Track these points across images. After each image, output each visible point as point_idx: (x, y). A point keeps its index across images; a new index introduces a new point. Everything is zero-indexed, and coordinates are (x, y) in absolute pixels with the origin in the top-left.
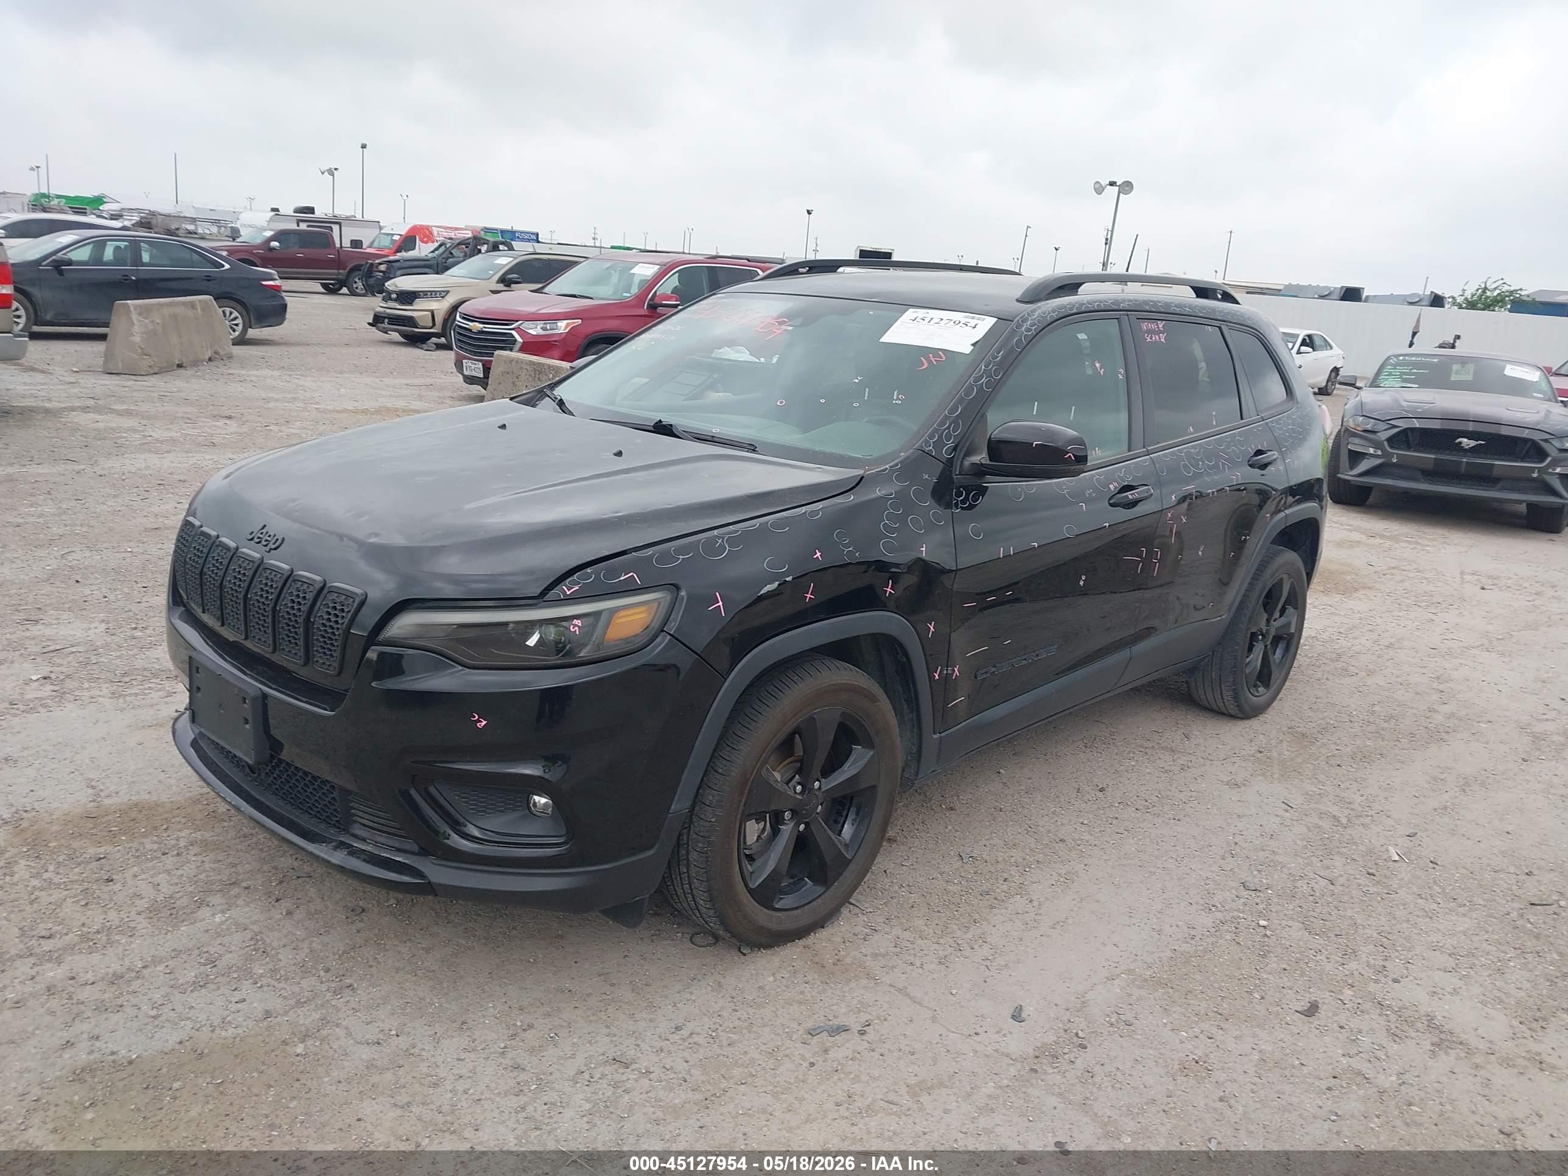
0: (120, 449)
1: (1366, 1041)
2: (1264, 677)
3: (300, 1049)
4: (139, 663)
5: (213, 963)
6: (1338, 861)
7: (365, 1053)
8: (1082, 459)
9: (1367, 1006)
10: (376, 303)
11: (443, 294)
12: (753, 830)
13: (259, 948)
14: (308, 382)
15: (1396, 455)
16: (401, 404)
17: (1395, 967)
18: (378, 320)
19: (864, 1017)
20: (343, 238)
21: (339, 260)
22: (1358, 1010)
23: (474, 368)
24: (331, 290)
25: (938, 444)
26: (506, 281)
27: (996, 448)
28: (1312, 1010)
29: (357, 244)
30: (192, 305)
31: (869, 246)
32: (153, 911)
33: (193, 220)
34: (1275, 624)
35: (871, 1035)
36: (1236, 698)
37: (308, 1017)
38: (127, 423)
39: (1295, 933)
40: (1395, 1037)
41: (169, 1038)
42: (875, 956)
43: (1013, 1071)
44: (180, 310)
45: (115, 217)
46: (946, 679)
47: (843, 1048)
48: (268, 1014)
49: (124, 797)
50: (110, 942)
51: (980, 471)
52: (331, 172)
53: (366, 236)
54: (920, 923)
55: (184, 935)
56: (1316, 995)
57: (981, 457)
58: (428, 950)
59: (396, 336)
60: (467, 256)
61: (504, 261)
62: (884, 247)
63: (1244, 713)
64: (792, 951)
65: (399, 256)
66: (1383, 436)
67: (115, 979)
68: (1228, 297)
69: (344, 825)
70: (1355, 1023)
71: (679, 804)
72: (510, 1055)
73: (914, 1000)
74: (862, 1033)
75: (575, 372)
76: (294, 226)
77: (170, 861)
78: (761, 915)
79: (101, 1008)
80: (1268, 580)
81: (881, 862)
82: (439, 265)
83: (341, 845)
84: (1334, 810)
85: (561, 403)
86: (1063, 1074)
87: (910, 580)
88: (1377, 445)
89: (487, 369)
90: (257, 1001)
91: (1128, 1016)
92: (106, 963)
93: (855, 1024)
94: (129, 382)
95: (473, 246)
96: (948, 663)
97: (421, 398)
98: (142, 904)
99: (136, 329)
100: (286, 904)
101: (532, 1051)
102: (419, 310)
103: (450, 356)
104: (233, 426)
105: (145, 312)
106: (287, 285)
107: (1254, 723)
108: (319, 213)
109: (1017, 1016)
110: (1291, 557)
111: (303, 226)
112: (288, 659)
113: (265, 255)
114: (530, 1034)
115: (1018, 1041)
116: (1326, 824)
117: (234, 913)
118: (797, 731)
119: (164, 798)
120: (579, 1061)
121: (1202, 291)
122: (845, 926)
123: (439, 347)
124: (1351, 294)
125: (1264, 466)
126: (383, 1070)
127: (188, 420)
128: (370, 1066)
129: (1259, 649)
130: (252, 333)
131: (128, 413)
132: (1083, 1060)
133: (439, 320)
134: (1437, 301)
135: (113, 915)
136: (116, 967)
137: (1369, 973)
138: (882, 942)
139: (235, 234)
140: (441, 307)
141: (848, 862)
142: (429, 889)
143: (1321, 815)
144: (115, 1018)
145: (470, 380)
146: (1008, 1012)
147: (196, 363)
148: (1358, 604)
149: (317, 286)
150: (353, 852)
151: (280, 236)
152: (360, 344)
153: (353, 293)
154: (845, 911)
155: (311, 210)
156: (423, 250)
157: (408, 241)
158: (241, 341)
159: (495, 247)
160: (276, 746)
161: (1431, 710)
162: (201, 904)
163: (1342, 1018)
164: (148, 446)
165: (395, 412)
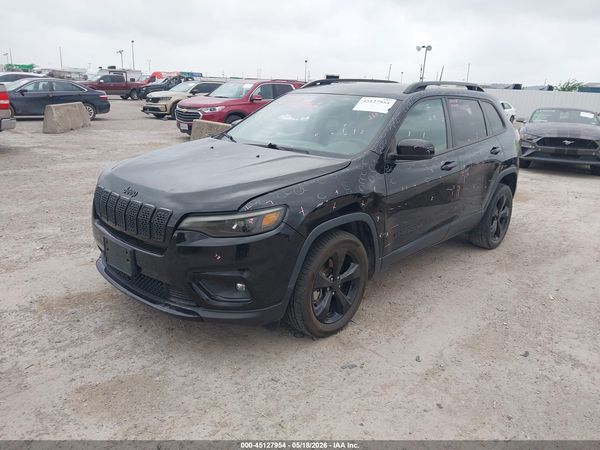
0: (54, 161)
1: (547, 365)
2: (497, 233)
3: (158, 379)
4: (76, 242)
5: (120, 349)
6: (531, 300)
7: (181, 380)
8: (432, 152)
9: (547, 352)
10: (144, 103)
11: (169, 98)
12: (316, 295)
13: (136, 344)
14: (120, 134)
15: (540, 148)
16: (158, 141)
17: (556, 338)
18: (145, 109)
19: (362, 362)
20: (128, 77)
21: (127, 87)
22: (543, 354)
23: (185, 126)
24: (125, 98)
25: (378, 148)
26: (193, 92)
27: (400, 149)
28: (526, 354)
29: (133, 80)
30: (75, 106)
31: (330, 74)
32: (96, 331)
33: (69, 73)
34: (502, 213)
35: (365, 368)
36: (488, 241)
37: (158, 368)
38: (55, 152)
39: (517, 327)
40: (558, 363)
41: (109, 376)
42: (363, 340)
43: (418, 380)
44: (70, 108)
45: (39, 72)
46: (384, 237)
47: (355, 373)
48: (144, 367)
49: (78, 291)
50: (82, 343)
51: (394, 158)
52: (120, 52)
53: (136, 77)
54: (377, 327)
55: (108, 340)
56: (527, 349)
57: (394, 152)
58: (198, 342)
59: (152, 115)
60: (177, 84)
61: (192, 85)
62: (336, 74)
63: (490, 247)
64: (332, 339)
65: (150, 84)
66: (535, 141)
67: (86, 356)
68: (480, 89)
69: (167, 297)
70: (542, 359)
71: (291, 286)
72: (234, 378)
73: (379, 355)
74: (361, 367)
75: (234, 126)
76: (108, 74)
77: (99, 313)
78: (321, 326)
79: (83, 366)
80: (498, 196)
81: (361, 306)
82: (166, 87)
83: (166, 305)
84: (528, 281)
85: (231, 138)
86: (437, 380)
87: (371, 200)
88: (533, 144)
89: (190, 127)
90: (139, 362)
91: (459, 359)
92: (82, 350)
93: (358, 364)
94: (53, 136)
95: (179, 79)
96: (385, 231)
97: (164, 139)
98: (92, 329)
99: (55, 115)
100: (144, 328)
101: (242, 377)
102: (160, 105)
103: (175, 122)
104: (95, 152)
105: (57, 109)
106: (109, 97)
107: (494, 251)
108: (117, 68)
109: (418, 360)
110: (506, 188)
111: (112, 74)
112: (143, 237)
113: (99, 86)
114: (241, 371)
115: (419, 368)
116: (525, 287)
117: (126, 331)
118: (331, 258)
119: (92, 291)
120: (259, 381)
121: (470, 88)
122: (349, 329)
123: (169, 119)
124: (517, 87)
125: (496, 153)
126: (189, 386)
127: (78, 150)
128: (184, 384)
129: (495, 222)
130: (97, 116)
131: (55, 148)
132: (444, 374)
133: (168, 108)
134: (550, 88)
135: (81, 333)
136: (86, 352)
137: (546, 341)
138: (364, 335)
139: (86, 78)
140: (169, 103)
141: (350, 306)
142: (201, 319)
143: (523, 284)
144: (88, 370)
145: (183, 131)
146: (414, 358)
147: (77, 128)
148: (530, 205)
149: (119, 97)
150: (172, 307)
151: (103, 78)
152: (139, 118)
153: (133, 99)
154: (349, 324)
155: (114, 67)
156: (159, 82)
157: (152, 78)
158: (93, 119)
159: (187, 80)
160: (139, 269)
161: (561, 244)
162: (113, 328)
163: (538, 357)
164: (65, 160)
165: (155, 144)
